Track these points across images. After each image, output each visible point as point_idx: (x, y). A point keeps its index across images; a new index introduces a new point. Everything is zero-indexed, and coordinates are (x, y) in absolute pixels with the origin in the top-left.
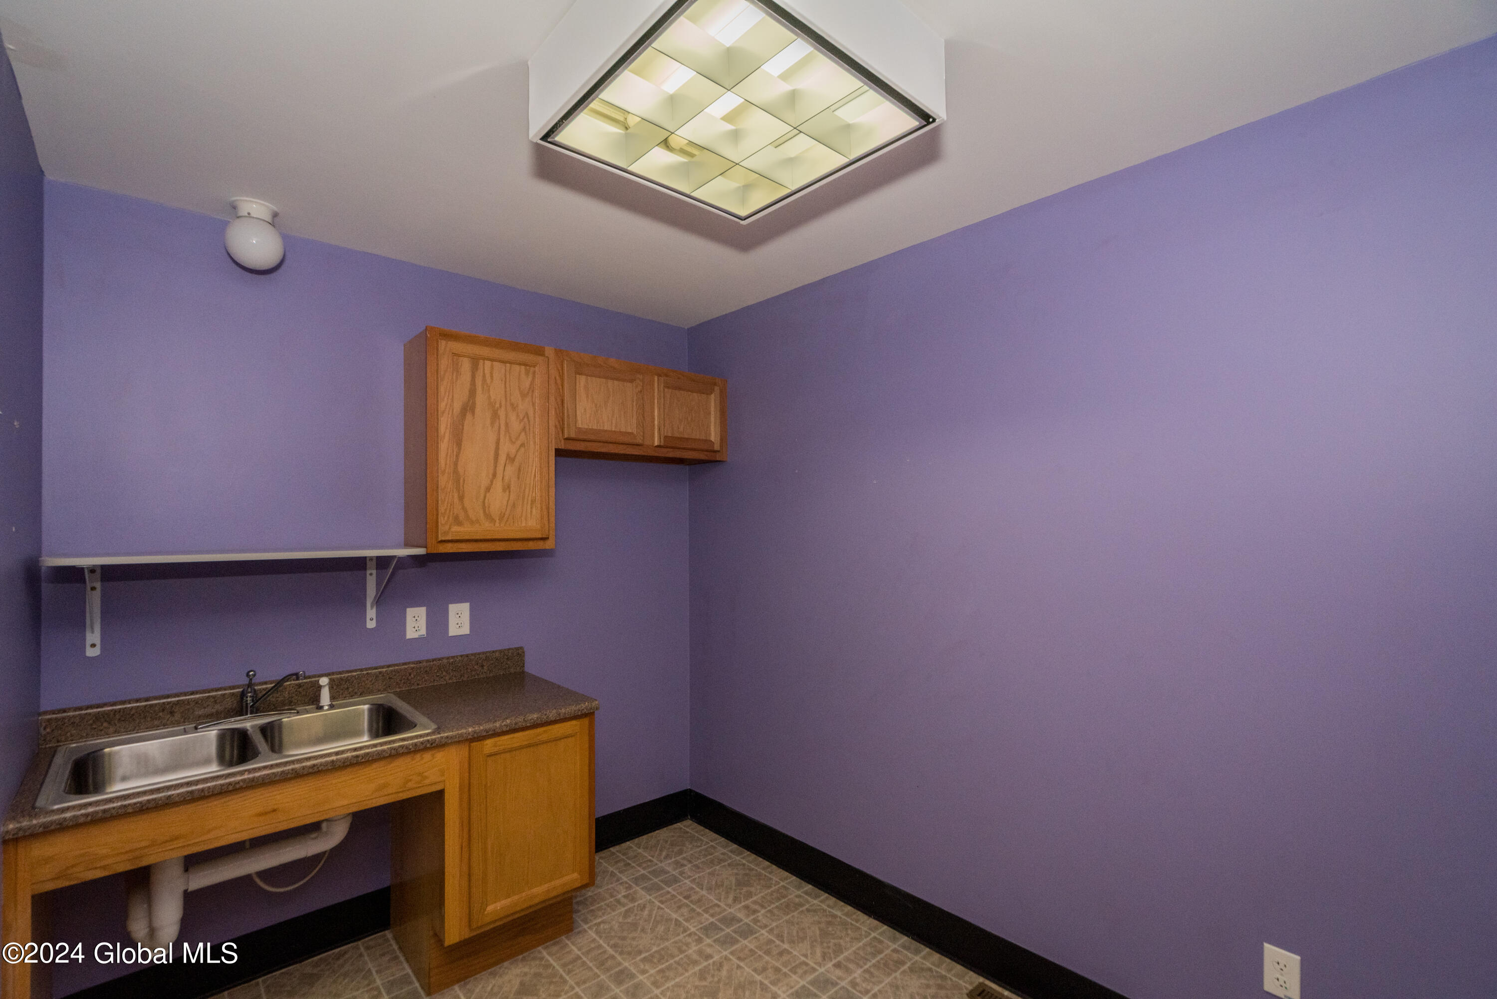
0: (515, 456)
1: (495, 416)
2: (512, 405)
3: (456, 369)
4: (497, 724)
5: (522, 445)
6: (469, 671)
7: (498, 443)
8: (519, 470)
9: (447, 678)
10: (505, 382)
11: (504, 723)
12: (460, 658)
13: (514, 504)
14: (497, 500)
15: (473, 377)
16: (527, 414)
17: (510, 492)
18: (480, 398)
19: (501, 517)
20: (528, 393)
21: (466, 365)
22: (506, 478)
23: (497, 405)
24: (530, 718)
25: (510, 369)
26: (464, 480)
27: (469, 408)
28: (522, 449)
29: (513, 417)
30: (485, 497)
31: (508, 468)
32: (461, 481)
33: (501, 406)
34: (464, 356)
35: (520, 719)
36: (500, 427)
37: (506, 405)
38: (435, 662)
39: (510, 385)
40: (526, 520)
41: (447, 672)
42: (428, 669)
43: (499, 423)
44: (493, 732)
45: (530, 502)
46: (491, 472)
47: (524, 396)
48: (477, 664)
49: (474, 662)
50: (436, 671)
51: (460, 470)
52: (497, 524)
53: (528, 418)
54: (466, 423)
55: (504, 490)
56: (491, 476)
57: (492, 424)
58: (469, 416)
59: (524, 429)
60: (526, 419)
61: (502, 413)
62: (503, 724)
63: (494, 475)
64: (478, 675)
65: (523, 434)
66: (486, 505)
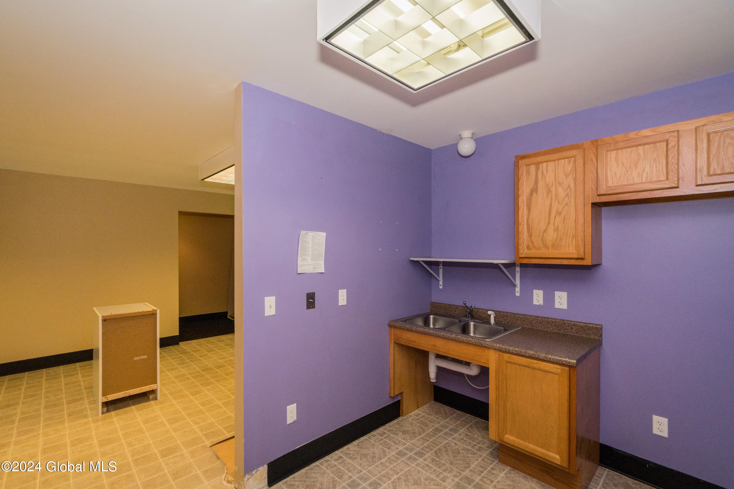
0: (562, 212)
1: (549, 191)
2: (559, 183)
3: (528, 173)
4: (511, 348)
5: (566, 204)
6: (564, 328)
7: (551, 205)
8: (564, 219)
9: (551, 328)
10: (555, 172)
11: (515, 349)
12: (559, 320)
13: (561, 239)
14: (551, 236)
15: (537, 174)
16: (569, 186)
17: (558, 232)
18: (541, 184)
19: (553, 246)
20: (570, 174)
21: (533, 168)
22: (556, 225)
23: (550, 185)
24: (528, 352)
25: (558, 163)
26: (532, 227)
27: (534, 190)
28: (567, 207)
29: (560, 190)
30: (543, 236)
31: (557, 218)
32: (531, 228)
33: (552, 185)
34: (531, 165)
35: (524, 351)
36: (552, 197)
37: (556, 184)
38: (545, 319)
39: (558, 172)
40: (568, 247)
41: (551, 326)
42: (541, 321)
43: (552, 195)
44: (508, 351)
45: (571, 237)
46: (547, 222)
47: (567, 176)
48: (569, 326)
49: (566, 325)
50: (545, 323)
51: (530, 222)
52: (550, 249)
53: (570, 188)
54: (533, 199)
55: (554, 231)
56: (546, 224)
57: (548, 195)
58: (534, 195)
59: (567, 195)
60: (569, 189)
61: (553, 189)
62: (513, 349)
63: (549, 223)
64: (569, 333)
65: (567, 198)
66: (544, 240)
